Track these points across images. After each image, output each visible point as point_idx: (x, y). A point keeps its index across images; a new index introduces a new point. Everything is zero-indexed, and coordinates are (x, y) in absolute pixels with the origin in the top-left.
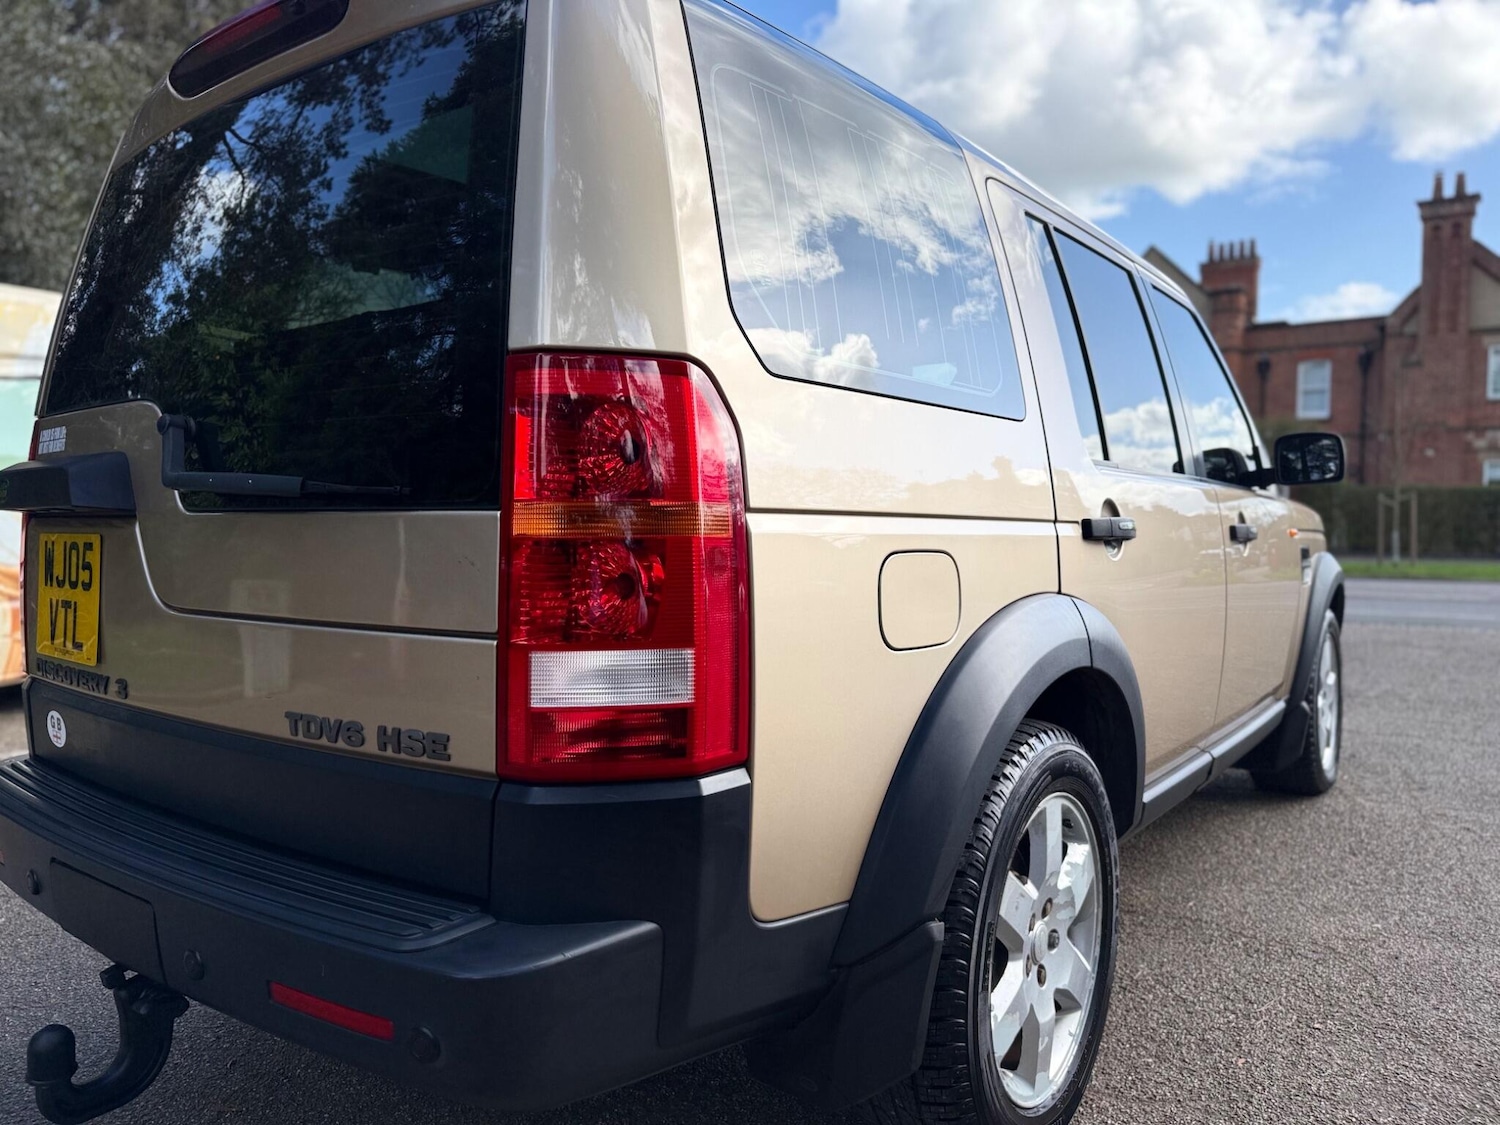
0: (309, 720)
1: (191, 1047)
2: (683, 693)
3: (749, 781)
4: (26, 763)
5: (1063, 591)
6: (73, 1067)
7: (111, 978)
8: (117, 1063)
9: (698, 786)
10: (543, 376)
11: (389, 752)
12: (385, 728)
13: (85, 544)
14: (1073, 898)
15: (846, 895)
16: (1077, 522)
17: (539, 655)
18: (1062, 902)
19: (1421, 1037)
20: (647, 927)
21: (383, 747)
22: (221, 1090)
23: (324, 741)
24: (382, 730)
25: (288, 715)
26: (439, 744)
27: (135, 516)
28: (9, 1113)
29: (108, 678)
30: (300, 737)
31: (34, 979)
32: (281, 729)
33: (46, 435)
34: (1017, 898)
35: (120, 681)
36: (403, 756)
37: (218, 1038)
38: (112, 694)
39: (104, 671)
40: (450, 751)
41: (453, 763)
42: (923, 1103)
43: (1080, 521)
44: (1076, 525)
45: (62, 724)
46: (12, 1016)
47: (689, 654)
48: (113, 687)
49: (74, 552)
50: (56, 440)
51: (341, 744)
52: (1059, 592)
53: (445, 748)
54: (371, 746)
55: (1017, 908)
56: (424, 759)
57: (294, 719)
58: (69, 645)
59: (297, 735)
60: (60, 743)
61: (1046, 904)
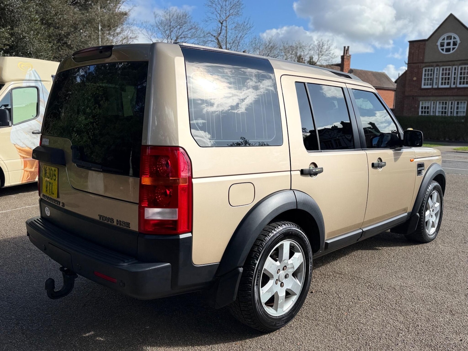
0: (103, 217)
1: (78, 290)
2: (176, 218)
3: (191, 236)
4: (40, 218)
5: (292, 189)
6: (54, 288)
7: (62, 269)
8: (63, 288)
9: (179, 236)
10: (148, 151)
11: (119, 225)
12: (118, 220)
13: (54, 170)
14: (293, 266)
15: (219, 261)
16: (299, 170)
17: (147, 208)
18: (290, 267)
19: (402, 312)
20: (169, 264)
21: (117, 224)
22: (85, 300)
23: (106, 222)
24: (117, 220)
25: (99, 215)
26: (128, 224)
27: (65, 165)
28: (37, 301)
29: (60, 202)
30: (101, 220)
31: (39, 271)
32: (97, 218)
33: (44, 140)
34: (270, 265)
35: (62, 203)
36: (121, 226)
37: (85, 288)
38: (61, 205)
39: (58, 200)
40: (130, 226)
41: (131, 228)
42: (242, 310)
43: (300, 170)
44: (299, 171)
45: (49, 211)
46: (35, 280)
47: (177, 209)
48: (61, 204)
49: (51, 171)
50: (46, 142)
51: (109, 222)
52: (291, 189)
53: (129, 226)
54: (115, 223)
55: (271, 267)
56: (125, 227)
57: (100, 216)
58: (51, 193)
59: (100, 219)
60: (49, 215)
61: (284, 267)
